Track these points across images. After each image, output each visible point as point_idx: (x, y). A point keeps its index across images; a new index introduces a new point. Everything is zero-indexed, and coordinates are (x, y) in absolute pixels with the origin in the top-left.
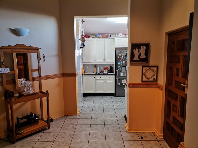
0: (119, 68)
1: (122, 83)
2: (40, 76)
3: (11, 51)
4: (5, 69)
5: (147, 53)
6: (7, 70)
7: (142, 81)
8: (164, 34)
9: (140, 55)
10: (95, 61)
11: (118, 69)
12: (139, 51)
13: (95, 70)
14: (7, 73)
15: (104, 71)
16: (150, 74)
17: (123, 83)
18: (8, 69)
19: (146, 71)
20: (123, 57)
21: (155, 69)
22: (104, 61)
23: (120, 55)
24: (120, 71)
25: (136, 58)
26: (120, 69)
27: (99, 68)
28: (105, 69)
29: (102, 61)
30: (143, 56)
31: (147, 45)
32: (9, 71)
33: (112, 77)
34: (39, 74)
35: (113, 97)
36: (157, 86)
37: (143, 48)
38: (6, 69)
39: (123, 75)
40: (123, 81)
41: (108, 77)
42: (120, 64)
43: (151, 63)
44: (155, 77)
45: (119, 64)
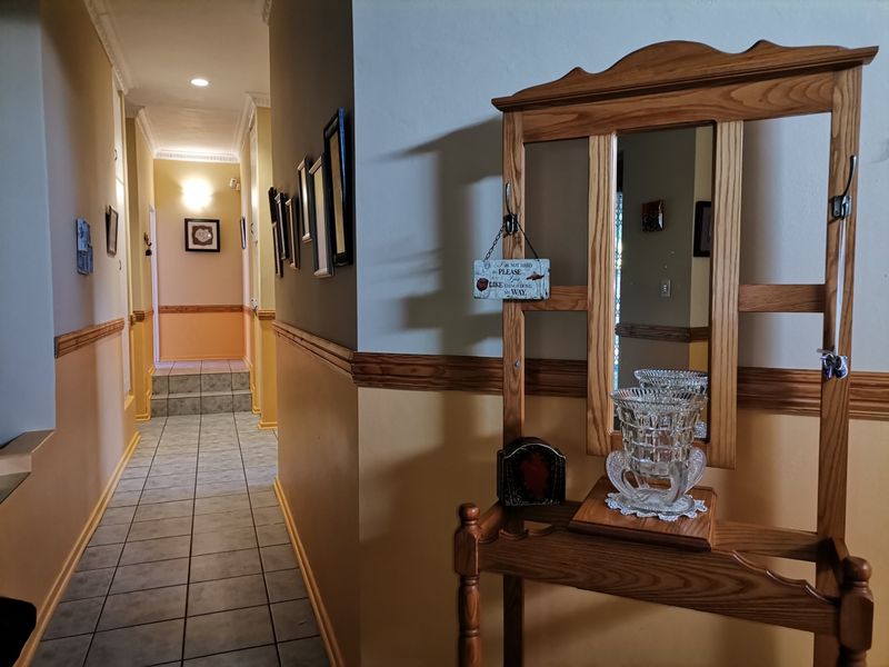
2: (832, 367)
3: (582, 116)
4: (523, 270)
6: (536, 277)
14: (532, 300)
18: (542, 266)
32: (545, 283)
34: (828, 344)
38: (528, 265)
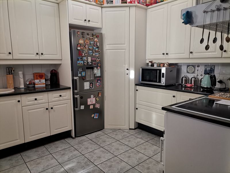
0: (81, 73)
1: (88, 104)
10: (10, 57)
11: (79, 75)
13: (11, 81)
15: (37, 81)
17: (90, 105)
20: (88, 47)
22: (37, 57)
23: (81, 42)
24: (83, 79)
26: (83, 74)
27: (21, 76)
28: (40, 76)
29: (34, 56)
33: (65, 93)
35: (69, 140)
39: (88, 88)
40: (89, 100)
41: (54, 95)
42: (82, 62)
45: (80, 62)
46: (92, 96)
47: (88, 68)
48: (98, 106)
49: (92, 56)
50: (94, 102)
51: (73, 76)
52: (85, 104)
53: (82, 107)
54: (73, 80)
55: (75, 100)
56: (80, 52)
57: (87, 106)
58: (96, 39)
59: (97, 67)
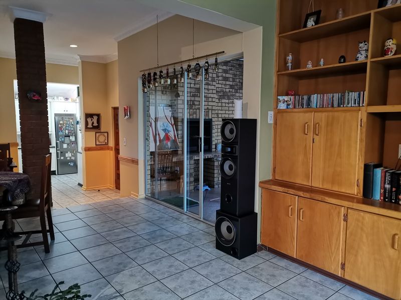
0: (61, 139)
1: (66, 156)
5: (98, 121)
7: (96, 145)
8: (111, 108)
9: (93, 123)
12: (92, 120)
16: (102, 139)
19: (99, 136)
20: (66, 125)
21: (106, 134)
23: (61, 122)
24: (63, 142)
25: (90, 126)
26: (63, 139)
30: (96, 124)
31: (98, 115)
36: (109, 148)
37: (95, 118)
39: (66, 147)
40: (67, 154)
42: (62, 133)
43: (103, 130)
44: (106, 141)
45: (60, 133)
46: (69, 152)
47: (65, 136)
48: (73, 158)
49: (68, 130)
50: (70, 156)
51: (56, 140)
52: (64, 156)
53: (62, 158)
54: (56, 143)
55: (57, 153)
56: (61, 128)
57: (66, 158)
58: (71, 121)
59: (72, 136)
